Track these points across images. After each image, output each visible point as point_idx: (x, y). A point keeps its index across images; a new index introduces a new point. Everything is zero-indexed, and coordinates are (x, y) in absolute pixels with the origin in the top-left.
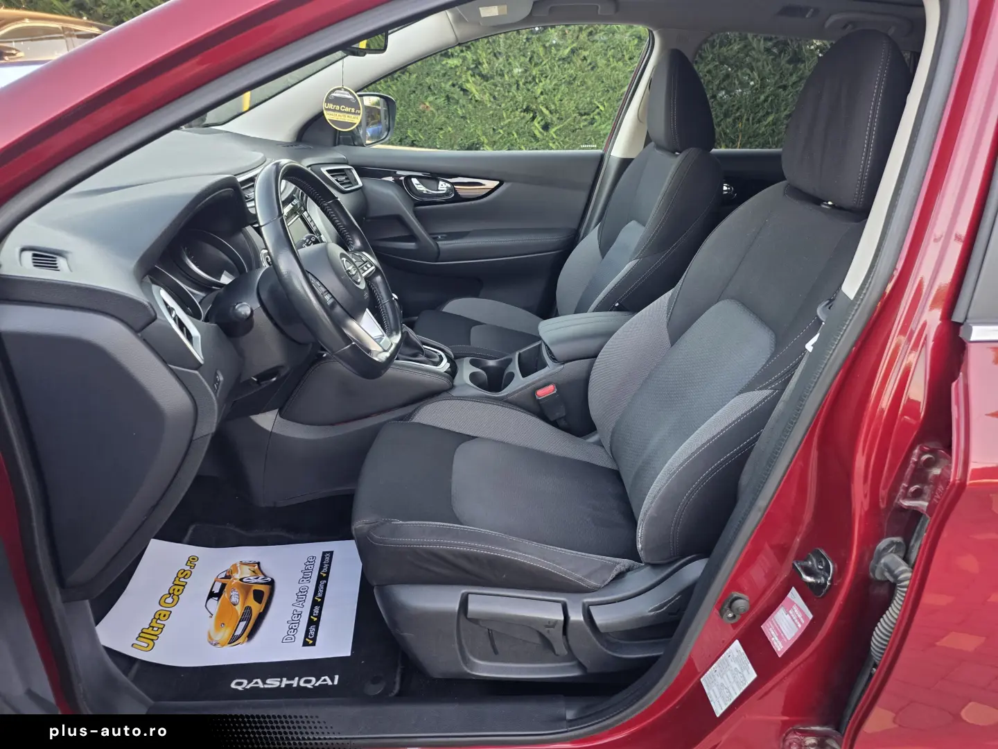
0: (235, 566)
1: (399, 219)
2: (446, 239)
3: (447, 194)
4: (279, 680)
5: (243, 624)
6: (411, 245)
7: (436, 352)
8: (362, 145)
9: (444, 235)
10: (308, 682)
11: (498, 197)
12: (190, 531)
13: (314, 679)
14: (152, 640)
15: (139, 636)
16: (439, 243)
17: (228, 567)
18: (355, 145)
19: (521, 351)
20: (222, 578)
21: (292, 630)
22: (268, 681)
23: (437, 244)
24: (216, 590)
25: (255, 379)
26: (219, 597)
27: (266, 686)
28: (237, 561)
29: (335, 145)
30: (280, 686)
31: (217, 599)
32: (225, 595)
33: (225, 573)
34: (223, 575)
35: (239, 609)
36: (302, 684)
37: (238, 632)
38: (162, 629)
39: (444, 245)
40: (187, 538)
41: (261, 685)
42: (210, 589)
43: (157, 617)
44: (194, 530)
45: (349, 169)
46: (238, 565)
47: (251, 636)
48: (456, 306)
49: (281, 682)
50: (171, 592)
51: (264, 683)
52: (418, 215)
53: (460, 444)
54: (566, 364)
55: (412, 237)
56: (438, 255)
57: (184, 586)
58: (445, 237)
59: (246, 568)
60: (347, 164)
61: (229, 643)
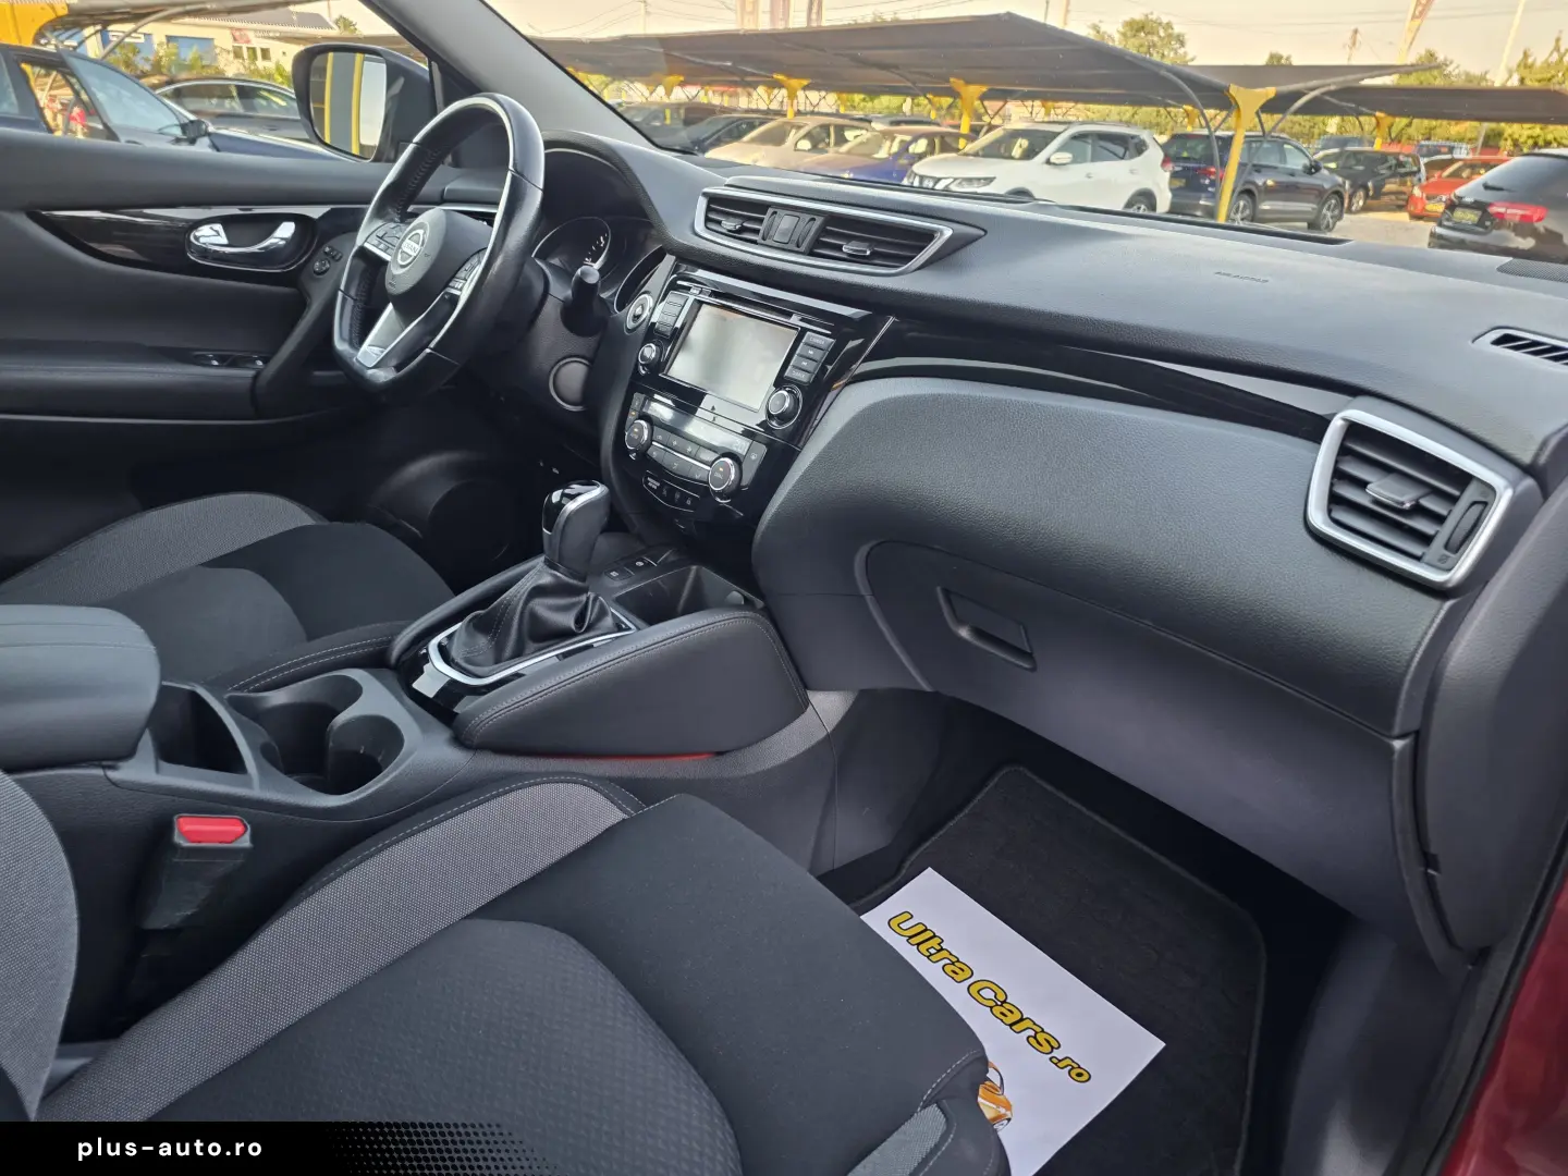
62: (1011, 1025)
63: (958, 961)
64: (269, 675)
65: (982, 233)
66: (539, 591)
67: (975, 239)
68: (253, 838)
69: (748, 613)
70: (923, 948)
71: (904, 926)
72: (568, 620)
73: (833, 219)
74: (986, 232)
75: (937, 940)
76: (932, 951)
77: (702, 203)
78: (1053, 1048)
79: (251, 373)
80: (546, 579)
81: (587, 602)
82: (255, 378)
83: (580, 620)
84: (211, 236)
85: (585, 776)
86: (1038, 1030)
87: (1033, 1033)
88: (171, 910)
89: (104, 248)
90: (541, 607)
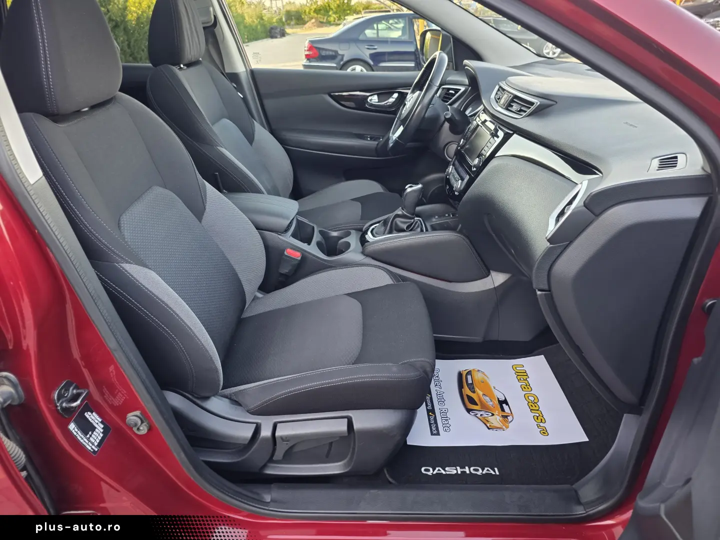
62: (531, 410)
63: (529, 385)
64: (337, 228)
65: (555, 103)
66: (397, 216)
67: (551, 105)
68: (302, 258)
69: (459, 235)
70: (519, 377)
71: (517, 368)
72: (405, 226)
73: (516, 97)
74: (556, 102)
75: (527, 377)
76: (522, 379)
77: (497, 87)
78: (542, 422)
79: (377, 143)
80: (400, 213)
81: (413, 223)
82: (378, 144)
83: (408, 227)
84: (374, 99)
85: (385, 268)
86: (541, 415)
87: (538, 415)
88: (285, 270)
89: (343, 103)
90: (398, 220)
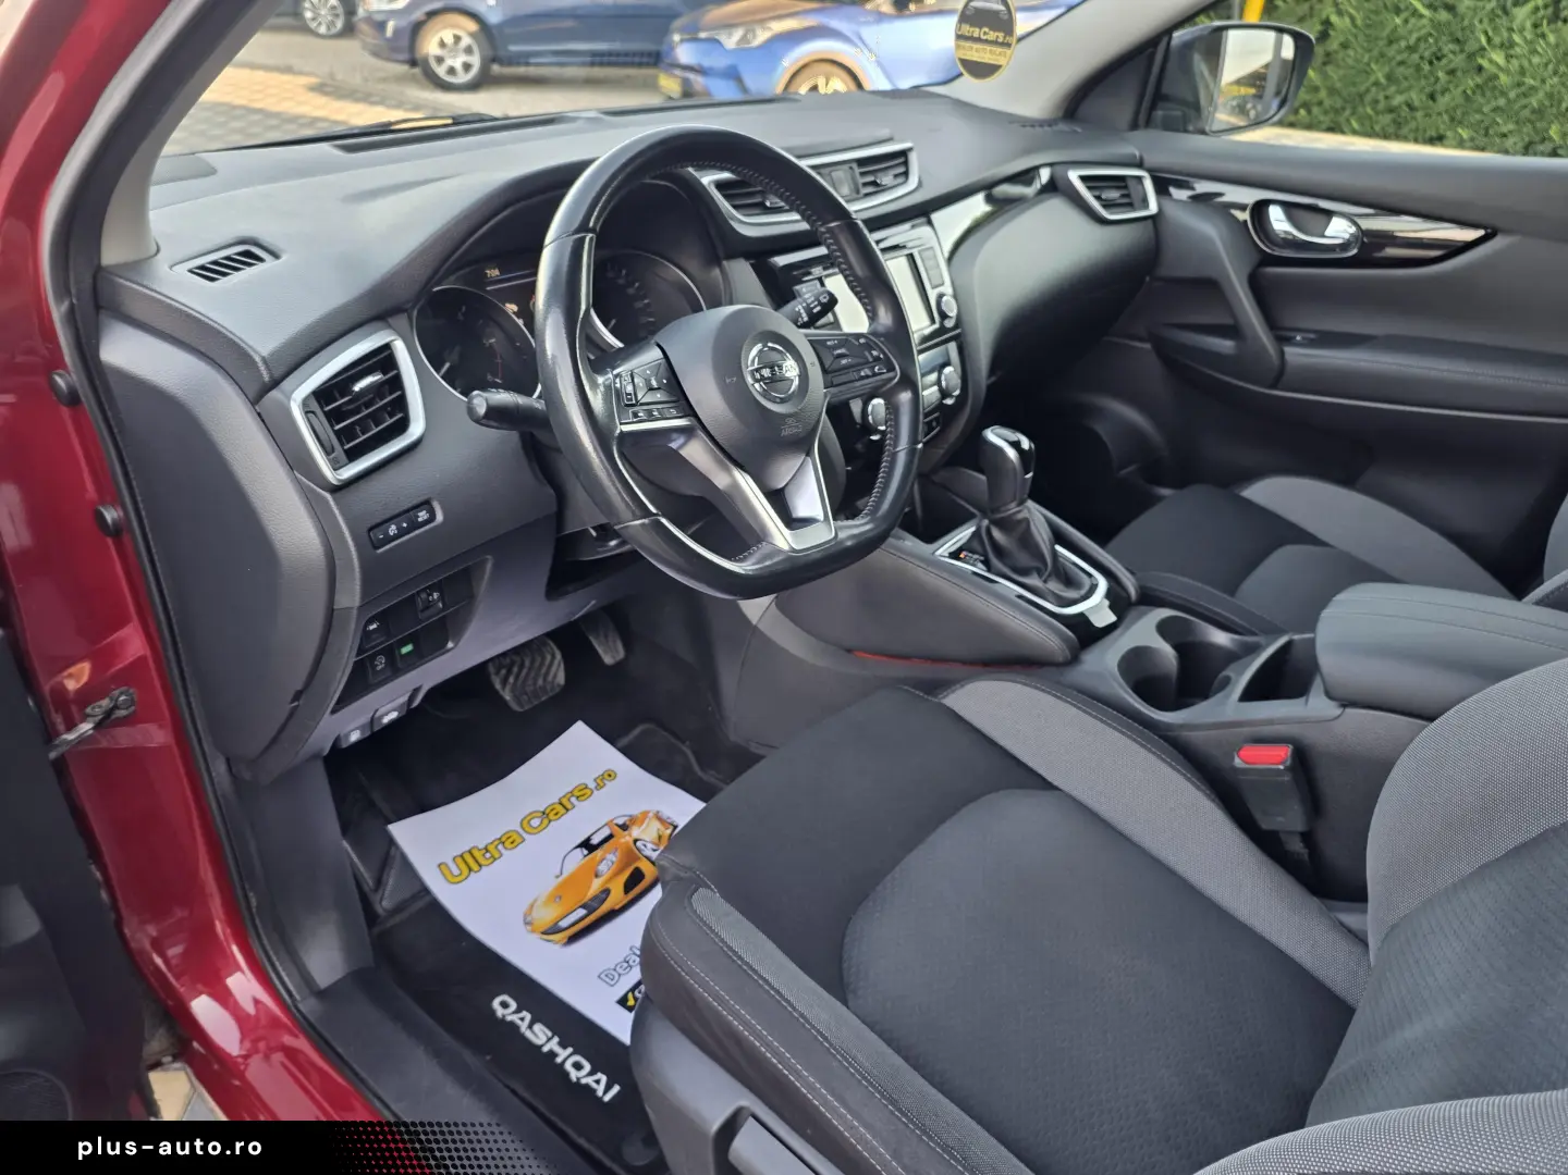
0: (645, 814)
1: (1209, 287)
2: (1311, 344)
3: (1345, 246)
4: (550, 1034)
5: (582, 912)
6: (1226, 345)
7: (1090, 575)
8: (1203, 132)
9: (1312, 336)
10: (578, 1066)
11: (1470, 267)
12: (636, 732)
13: (587, 1067)
14: (470, 870)
15: (461, 856)
16: (1289, 350)
17: (635, 812)
18: (1186, 131)
19: (1296, 637)
20: (617, 825)
21: (626, 965)
22: (538, 1027)
23: (1282, 354)
24: (595, 840)
25: (594, 534)
26: (590, 852)
27: (528, 1034)
28: (653, 807)
29: (1134, 126)
30: (542, 1046)
31: (586, 852)
32: (598, 853)
33: (626, 818)
34: (620, 821)
35: (596, 886)
36: (568, 1066)
37: (564, 923)
38: (495, 859)
39: (1297, 355)
40: (624, 741)
41: (523, 1027)
42: (589, 834)
43: (503, 839)
44: (643, 733)
45: (1139, 179)
46: (651, 815)
47: (573, 939)
48: (1275, 493)
49: (549, 1039)
50: (547, 812)
51: (530, 1027)
52: (1256, 284)
53: (997, 789)
54: (1349, 711)
55: (1233, 331)
56: (1279, 376)
57: (567, 810)
58: (1312, 340)
59: (656, 825)
60: (1140, 165)
61: (544, 933)
